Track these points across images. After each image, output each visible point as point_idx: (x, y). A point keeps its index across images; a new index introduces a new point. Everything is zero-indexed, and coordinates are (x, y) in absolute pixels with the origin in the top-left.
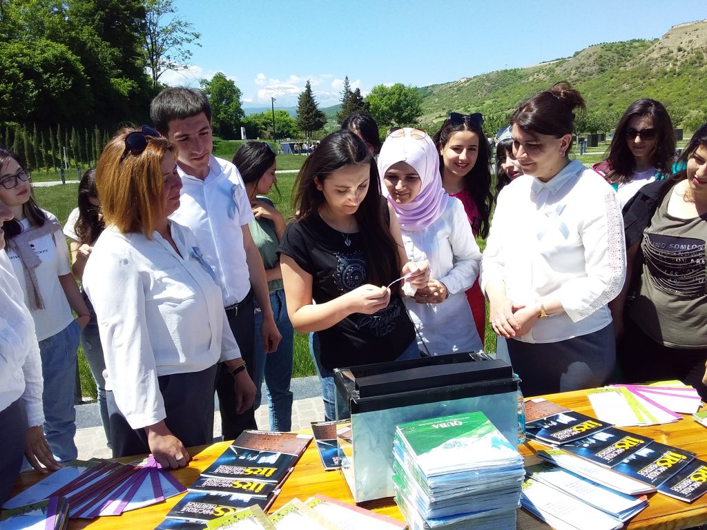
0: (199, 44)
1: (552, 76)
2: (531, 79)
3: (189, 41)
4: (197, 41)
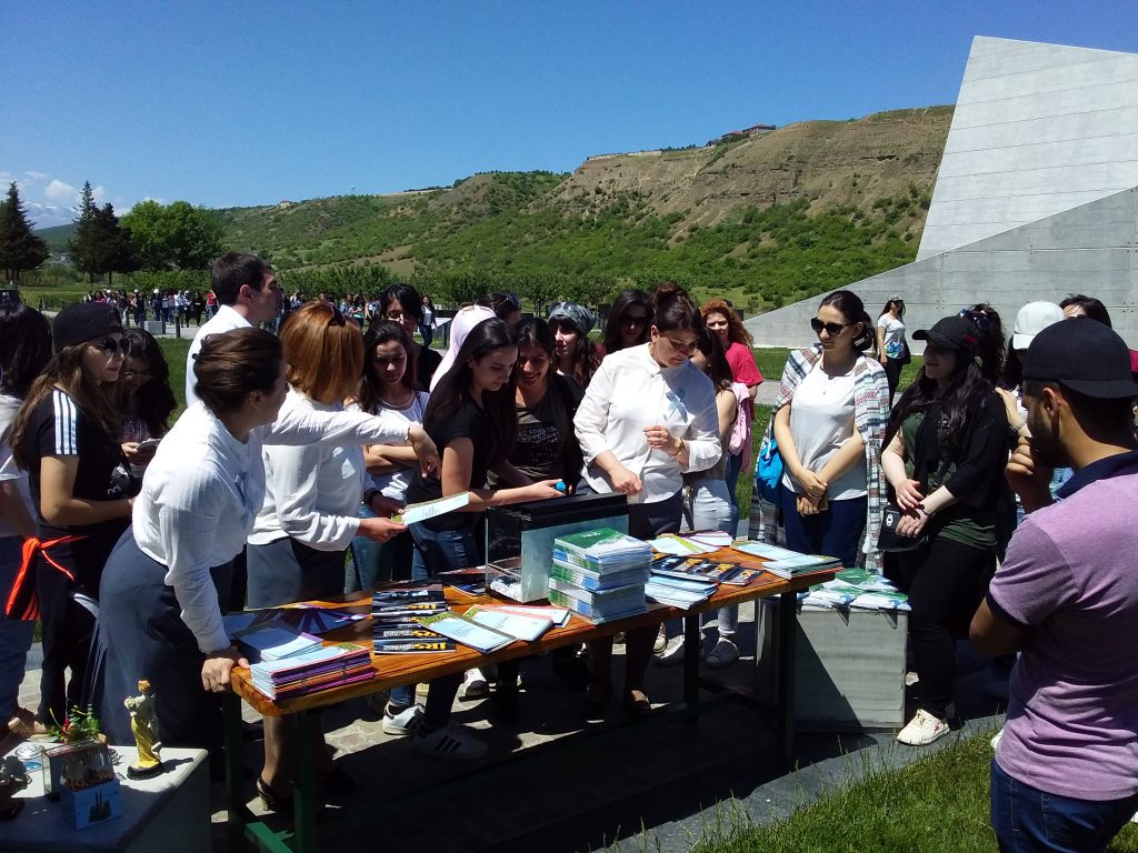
1: (424, 212)
2: (392, 214)
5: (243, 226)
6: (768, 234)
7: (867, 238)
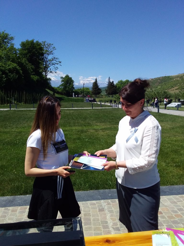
0: (60, 65)
1: (182, 79)
2: (174, 80)
3: (57, 64)
4: (60, 64)
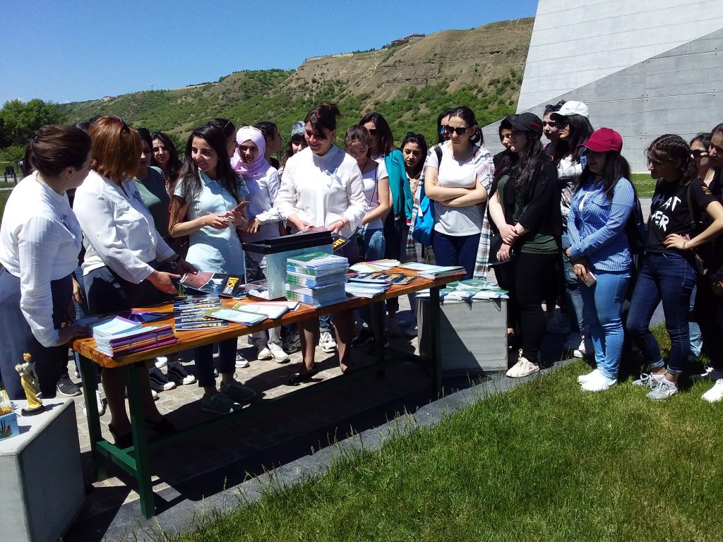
1: (200, 100)
2: (179, 102)
5: (79, 115)
6: (424, 105)
7: (486, 105)
